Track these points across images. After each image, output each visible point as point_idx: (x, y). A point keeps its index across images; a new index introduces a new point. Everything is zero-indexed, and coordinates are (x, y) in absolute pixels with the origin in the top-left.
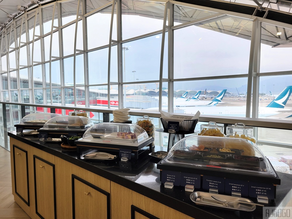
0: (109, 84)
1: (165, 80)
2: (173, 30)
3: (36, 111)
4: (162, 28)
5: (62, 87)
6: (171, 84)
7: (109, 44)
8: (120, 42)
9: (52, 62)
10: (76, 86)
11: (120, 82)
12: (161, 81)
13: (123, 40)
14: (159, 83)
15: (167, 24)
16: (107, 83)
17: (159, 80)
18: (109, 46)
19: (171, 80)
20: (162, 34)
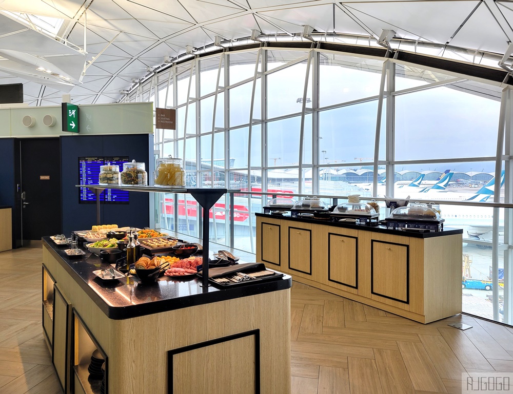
0: (300, 167)
1: (382, 163)
2: (394, 96)
3: (187, 204)
4: (378, 93)
5: (226, 170)
6: (390, 168)
7: (301, 111)
8: (316, 110)
9: (215, 134)
10: (250, 169)
11: (316, 164)
12: (376, 163)
13: (320, 107)
14: (373, 166)
15: (385, 90)
16: (298, 165)
17: (373, 162)
18: (303, 114)
19: (390, 163)
20: (378, 100)
